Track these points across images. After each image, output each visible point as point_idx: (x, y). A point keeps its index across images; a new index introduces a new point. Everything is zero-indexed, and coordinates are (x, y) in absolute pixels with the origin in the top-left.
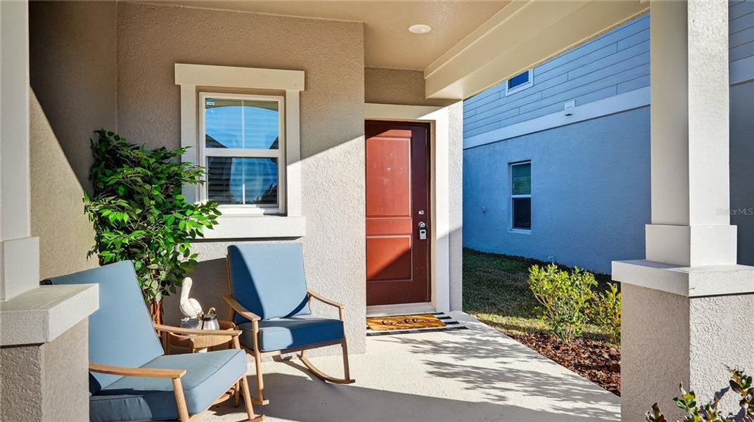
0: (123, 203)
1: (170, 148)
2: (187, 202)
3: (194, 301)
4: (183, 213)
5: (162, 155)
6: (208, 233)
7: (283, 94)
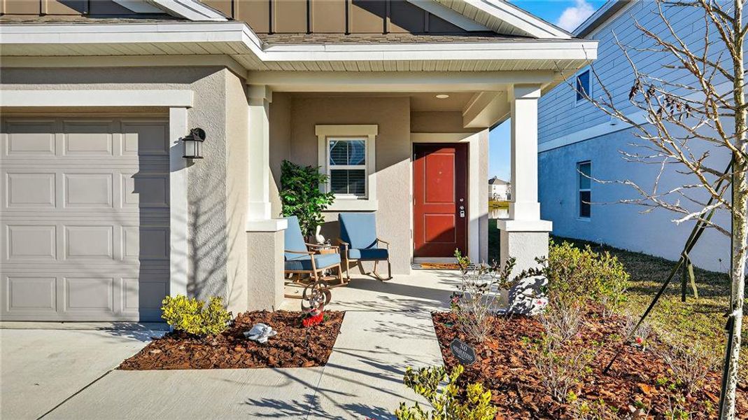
0: (293, 192)
1: (314, 166)
2: (321, 192)
3: (322, 236)
4: (318, 197)
5: (309, 170)
6: (329, 208)
7: (367, 136)
